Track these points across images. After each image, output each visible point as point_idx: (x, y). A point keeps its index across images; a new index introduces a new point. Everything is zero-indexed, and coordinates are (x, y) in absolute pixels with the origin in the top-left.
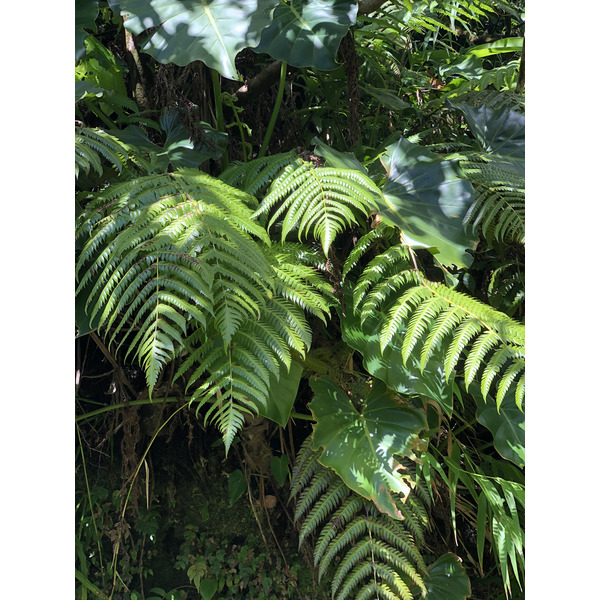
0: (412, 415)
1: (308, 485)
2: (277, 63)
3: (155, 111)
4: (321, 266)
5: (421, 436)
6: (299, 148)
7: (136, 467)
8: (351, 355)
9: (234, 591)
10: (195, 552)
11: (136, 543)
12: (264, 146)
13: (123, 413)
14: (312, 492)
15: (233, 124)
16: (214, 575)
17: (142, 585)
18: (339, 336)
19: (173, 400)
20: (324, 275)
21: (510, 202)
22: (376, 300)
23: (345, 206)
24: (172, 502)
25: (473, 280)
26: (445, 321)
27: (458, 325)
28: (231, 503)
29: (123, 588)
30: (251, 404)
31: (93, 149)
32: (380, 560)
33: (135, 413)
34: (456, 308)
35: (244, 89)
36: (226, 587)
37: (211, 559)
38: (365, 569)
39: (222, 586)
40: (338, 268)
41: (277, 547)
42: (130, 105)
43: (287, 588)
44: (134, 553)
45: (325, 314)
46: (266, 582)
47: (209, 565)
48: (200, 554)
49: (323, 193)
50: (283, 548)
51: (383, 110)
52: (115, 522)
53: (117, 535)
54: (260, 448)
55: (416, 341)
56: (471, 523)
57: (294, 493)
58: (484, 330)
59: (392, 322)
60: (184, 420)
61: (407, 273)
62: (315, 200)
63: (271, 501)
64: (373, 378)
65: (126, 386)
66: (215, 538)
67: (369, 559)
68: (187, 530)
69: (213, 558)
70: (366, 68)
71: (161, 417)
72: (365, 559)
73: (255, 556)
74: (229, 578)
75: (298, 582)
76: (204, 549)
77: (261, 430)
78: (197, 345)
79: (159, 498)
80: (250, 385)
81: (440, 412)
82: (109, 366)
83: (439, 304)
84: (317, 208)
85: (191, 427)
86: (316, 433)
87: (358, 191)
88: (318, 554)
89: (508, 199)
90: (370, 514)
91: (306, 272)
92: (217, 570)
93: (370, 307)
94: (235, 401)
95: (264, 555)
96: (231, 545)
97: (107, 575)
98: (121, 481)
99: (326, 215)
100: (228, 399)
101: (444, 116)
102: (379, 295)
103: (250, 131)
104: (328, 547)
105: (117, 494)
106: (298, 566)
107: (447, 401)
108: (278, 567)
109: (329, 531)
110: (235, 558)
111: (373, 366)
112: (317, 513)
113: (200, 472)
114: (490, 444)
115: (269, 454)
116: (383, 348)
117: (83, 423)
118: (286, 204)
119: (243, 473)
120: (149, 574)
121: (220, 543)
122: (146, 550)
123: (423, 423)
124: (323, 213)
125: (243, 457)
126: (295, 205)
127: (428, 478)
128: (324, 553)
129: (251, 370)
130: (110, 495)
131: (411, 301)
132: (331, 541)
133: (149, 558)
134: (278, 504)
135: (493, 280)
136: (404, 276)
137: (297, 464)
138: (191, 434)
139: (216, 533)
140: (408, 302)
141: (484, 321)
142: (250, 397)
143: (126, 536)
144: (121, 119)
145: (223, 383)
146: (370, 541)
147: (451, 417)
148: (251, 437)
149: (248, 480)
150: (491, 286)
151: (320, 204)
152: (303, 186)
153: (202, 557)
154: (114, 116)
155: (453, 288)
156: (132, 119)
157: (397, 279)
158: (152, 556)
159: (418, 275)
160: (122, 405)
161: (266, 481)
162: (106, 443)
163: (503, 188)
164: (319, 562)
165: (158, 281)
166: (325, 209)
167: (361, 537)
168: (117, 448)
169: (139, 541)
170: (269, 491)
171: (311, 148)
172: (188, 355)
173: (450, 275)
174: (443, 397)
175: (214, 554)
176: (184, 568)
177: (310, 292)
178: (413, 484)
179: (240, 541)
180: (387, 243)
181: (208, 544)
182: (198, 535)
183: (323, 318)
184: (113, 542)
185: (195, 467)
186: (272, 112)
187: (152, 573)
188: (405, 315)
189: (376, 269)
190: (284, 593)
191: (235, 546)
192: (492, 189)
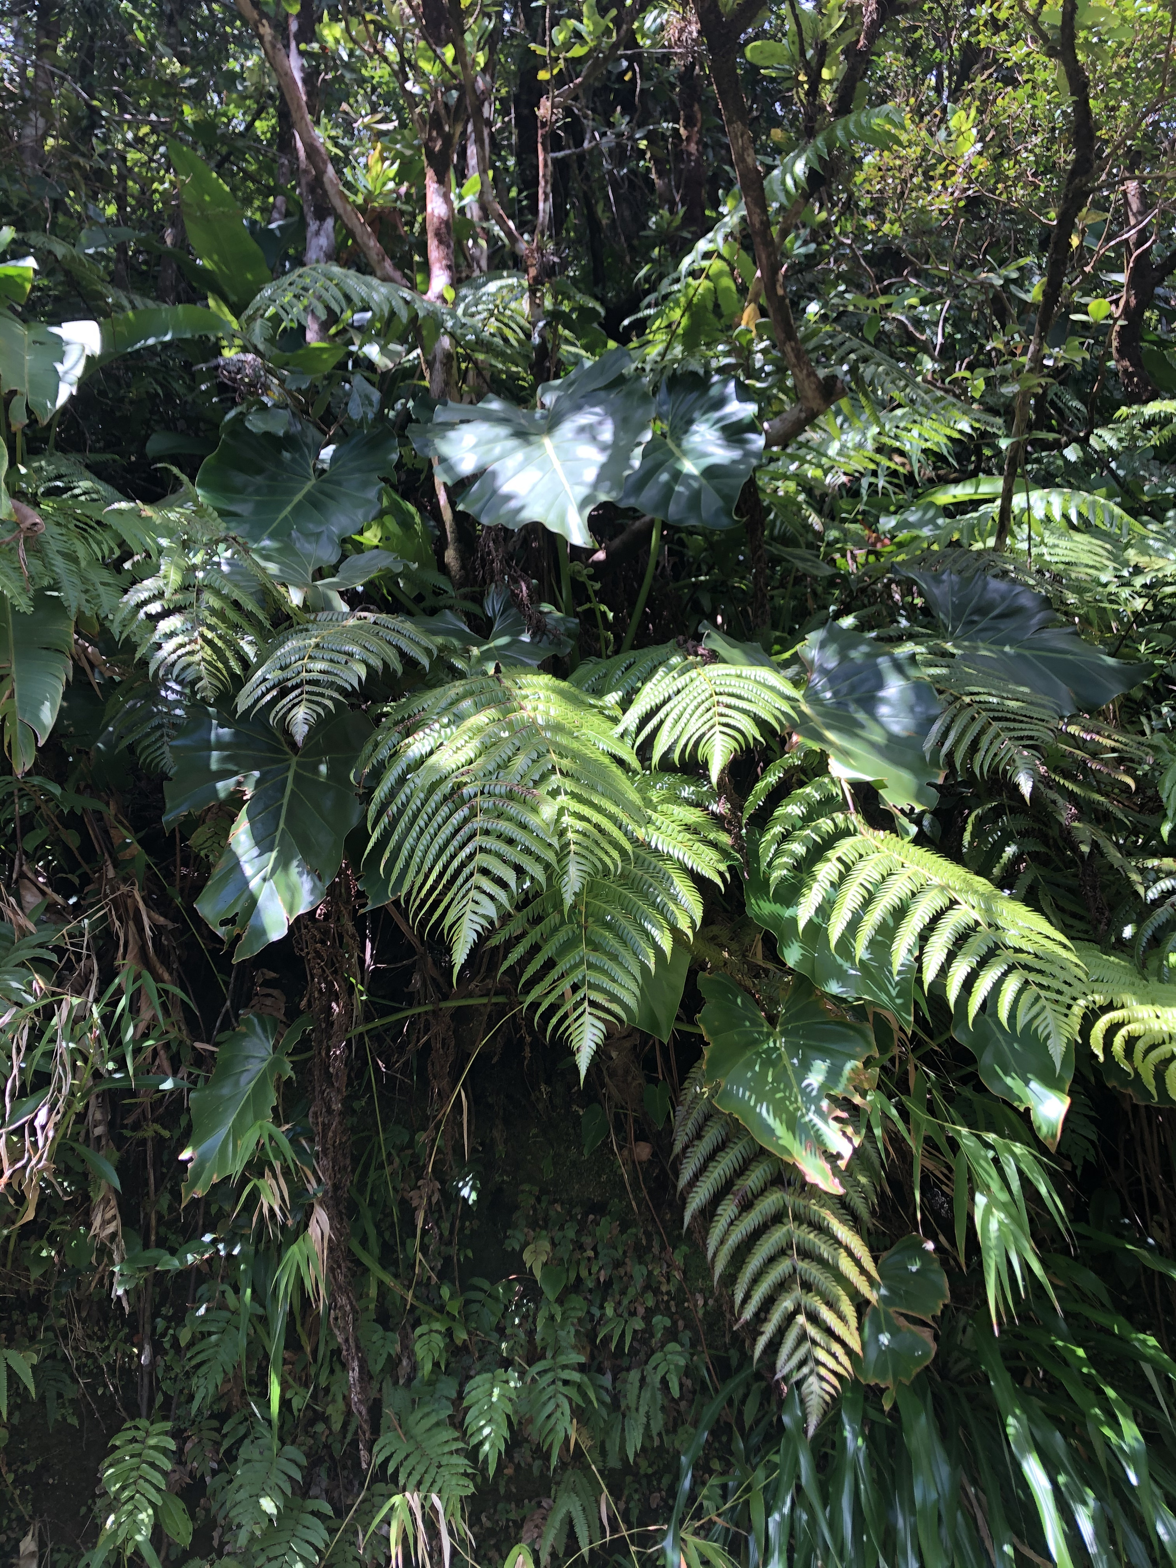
0: (852, 1033)
1: (699, 1136)
2: (647, 518)
3: (477, 589)
4: (714, 807)
5: (867, 1064)
6: (681, 638)
7: (448, 1097)
8: (759, 937)
9: (590, 1284)
10: (533, 1225)
11: (447, 1209)
12: (628, 637)
13: (430, 1018)
14: (703, 1147)
15: (587, 606)
16: (562, 1259)
17: (456, 1274)
18: (741, 906)
19: (501, 999)
20: (718, 820)
21: (995, 719)
22: (792, 854)
23: (745, 717)
24: (501, 1149)
25: (937, 824)
26: (895, 887)
27: (914, 894)
28: (585, 1152)
29: (429, 1278)
30: (615, 1008)
31: (389, 643)
32: (806, 1254)
33: (447, 1019)
34: (912, 869)
35: (601, 556)
36: (579, 1279)
37: (558, 1235)
38: (783, 1267)
39: (573, 1276)
40: (737, 807)
41: (653, 1219)
42: (442, 582)
43: (668, 1281)
44: (445, 1226)
45: (721, 874)
46: (639, 1272)
47: (554, 1244)
48: (541, 1228)
49: (716, 698)
50: (662, 1221)
51: (799, 579)
52: (419, 1178)
53: (421, 1197)
54: (627, 1072)
55: (850, 915)
56: (944, 1187)
57: (678, 1147)
58: (953, 903)
59: (815, 886)
60: (518, 1029)
61: (839, 817)
62: (703, 708)
63: (643, 1151)
64: (791, 971)
65: (433, 979)
66: (562, 1204)
67: (789, 1252)
68: (523, 1191)
69: (560, 1234)
70: (774, 521)
71: (484, 1026)
72: (782, 1252)
73: (622, 1232)
74: (584, 1264)
75: (684, 1273)
76: (546, 1220)
77: (628, 1044)
78: (537, 920)
79: (481, 1144)
80: (614, 980)
81: (894, 1026)
82: (411, 950)
83: (886, 863)
84: (705, 718)
85: (528, 1039)
86: (709, 1060)
87: (768, 695)
88: (712, 1243)
89: (991, 714)
90: (789, 1184)
91: (693, 816)
92: (563, 1253)
93: (784, 866)
94: (593, 1004)
95: (634, 1230)
96: (585, 1215)
97: (406, 1257)
98: (427, 1118)
99: (719, 728)
100: (583, 999)
101: (888, 586)
102: (799, 849)
103: (611, 615)
104: (727, 1233)
105: (422, 1137)
106: (684, 1249)
107: (905, 1007)
108: (656, 1250)
109: (728, 1209)
110: (592, 1234)
111: (792, 956)
112: (712, 1180)
113: (540, 1106)
114: (970, 1069)
115: (640, 1081)
116: (801, 925)
117: (373, 1033)
118: (661, 714)
119: (603, 1108)
120: (466, 1257)
121: (569, 1212)
122: (463, 1219)
123: (869, 1044)
124: (712, 727)
125: (603, 1085)
126: (673, 715)
127: (878, 1132)
128: (722, 1242)
129: (614, 957)
130: (412, 1139)
131: (844, 858)
132: (731, 1223)
133: (467, 1232)
134: (654, 1154)
135: (969, 828)
136: (833, 820)
137: (680, 1103)
138: (528, 1049)
139: (565, 1196)
140: (839, 859)
141: (954, 889)
142: (614, 998)
143: (434, 1199)
144: (429, 602)
145: (575, 977)
146: (791, 1226)
147: (910, 1033)
148: (614, 1055)
149: (610, 1118)
150: (967, 837)
151: (710, 713)
152: (686, 691)
153: (544, 1233)
154: (420, 598)
155: (907, 839)
156: (443, 601)
157: (826, 824)
158: (472, 1230)
159: (856, 820)
160: (429, 1008)
161: (636, 1120)
162: (406, 1064)
163: (982, 698)
164: (715, 1255)
165: (479, 822)
166: (718, 719)
167: (778, 1218)
168: (422, 1071)
169: (453, 1207)
170: (641, 1137)
171: (698, 638)
172: (523, 935)
173: (904, 821)
174: (898, 1001)
175: (562, 1228)
176: (517, 1248)
177: (698, 844)
178: (857, 1141)
179: (599, 1209)
180: (810, 772)
181: (552, 1213)
182: (539, 1200)
183: (718, 880)
184: (416, 1209)
185: (533, 1098)
186: (640, 586)
187: (470, 1255)
188: (835, 877)
189: (793, 809)
190: (664, 1289)
191: (591, 1217)
192: (967, 699)
